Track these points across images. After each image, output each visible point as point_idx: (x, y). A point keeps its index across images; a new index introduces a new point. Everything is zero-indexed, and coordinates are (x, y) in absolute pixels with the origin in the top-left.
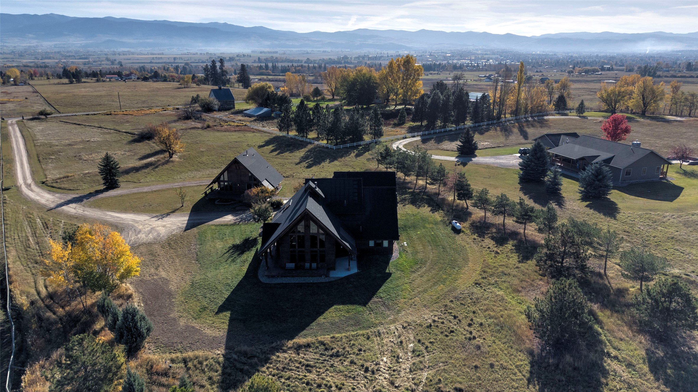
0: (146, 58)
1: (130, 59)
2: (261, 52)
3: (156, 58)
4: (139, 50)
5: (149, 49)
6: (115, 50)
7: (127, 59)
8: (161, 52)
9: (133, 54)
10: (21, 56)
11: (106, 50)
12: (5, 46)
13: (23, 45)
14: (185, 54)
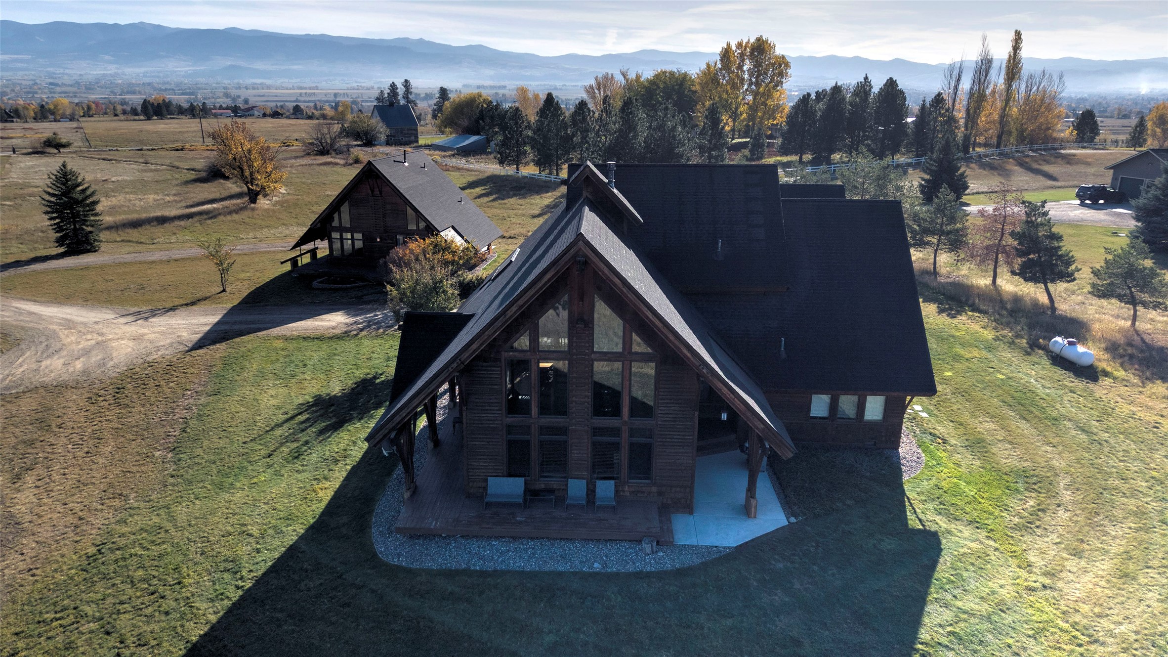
0: (290, 95)
1: (263, 96)
2: (479, 87)
3: (306, 93)
4: (279, 82)
5: (294, 81)
6: (241, 82)
7: (259, 96)
8: (314, 85)
9: (269, 87)
10: (90, 89)
11: (226, 82)
12: (67, 74)
13: (95, 73)
14: (354, 89)
